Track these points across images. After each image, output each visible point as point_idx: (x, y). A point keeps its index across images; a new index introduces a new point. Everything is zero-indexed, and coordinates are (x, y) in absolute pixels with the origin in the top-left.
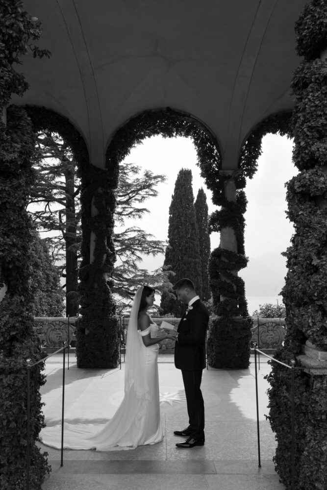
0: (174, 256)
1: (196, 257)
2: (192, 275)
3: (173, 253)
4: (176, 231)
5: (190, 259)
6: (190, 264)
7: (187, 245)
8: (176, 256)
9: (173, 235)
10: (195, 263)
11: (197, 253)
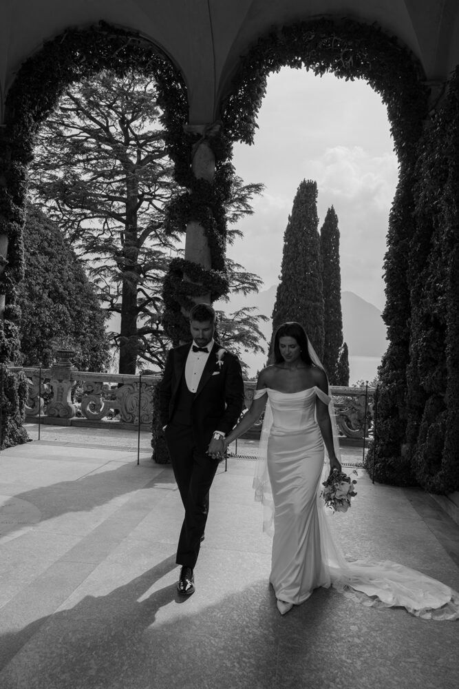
0: (287, 298)
1: (317, 300)
2: (310, 324)
3: (287, 294)
4: (291, 263)
5: (308, 302)
6: (308, 308)
7: (305, 283)
8: (289, 297)
9: (288, 269)
10: (316, 308)
11: (319, 294)
